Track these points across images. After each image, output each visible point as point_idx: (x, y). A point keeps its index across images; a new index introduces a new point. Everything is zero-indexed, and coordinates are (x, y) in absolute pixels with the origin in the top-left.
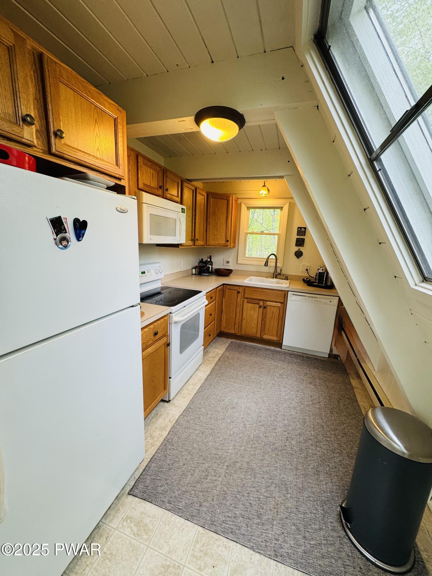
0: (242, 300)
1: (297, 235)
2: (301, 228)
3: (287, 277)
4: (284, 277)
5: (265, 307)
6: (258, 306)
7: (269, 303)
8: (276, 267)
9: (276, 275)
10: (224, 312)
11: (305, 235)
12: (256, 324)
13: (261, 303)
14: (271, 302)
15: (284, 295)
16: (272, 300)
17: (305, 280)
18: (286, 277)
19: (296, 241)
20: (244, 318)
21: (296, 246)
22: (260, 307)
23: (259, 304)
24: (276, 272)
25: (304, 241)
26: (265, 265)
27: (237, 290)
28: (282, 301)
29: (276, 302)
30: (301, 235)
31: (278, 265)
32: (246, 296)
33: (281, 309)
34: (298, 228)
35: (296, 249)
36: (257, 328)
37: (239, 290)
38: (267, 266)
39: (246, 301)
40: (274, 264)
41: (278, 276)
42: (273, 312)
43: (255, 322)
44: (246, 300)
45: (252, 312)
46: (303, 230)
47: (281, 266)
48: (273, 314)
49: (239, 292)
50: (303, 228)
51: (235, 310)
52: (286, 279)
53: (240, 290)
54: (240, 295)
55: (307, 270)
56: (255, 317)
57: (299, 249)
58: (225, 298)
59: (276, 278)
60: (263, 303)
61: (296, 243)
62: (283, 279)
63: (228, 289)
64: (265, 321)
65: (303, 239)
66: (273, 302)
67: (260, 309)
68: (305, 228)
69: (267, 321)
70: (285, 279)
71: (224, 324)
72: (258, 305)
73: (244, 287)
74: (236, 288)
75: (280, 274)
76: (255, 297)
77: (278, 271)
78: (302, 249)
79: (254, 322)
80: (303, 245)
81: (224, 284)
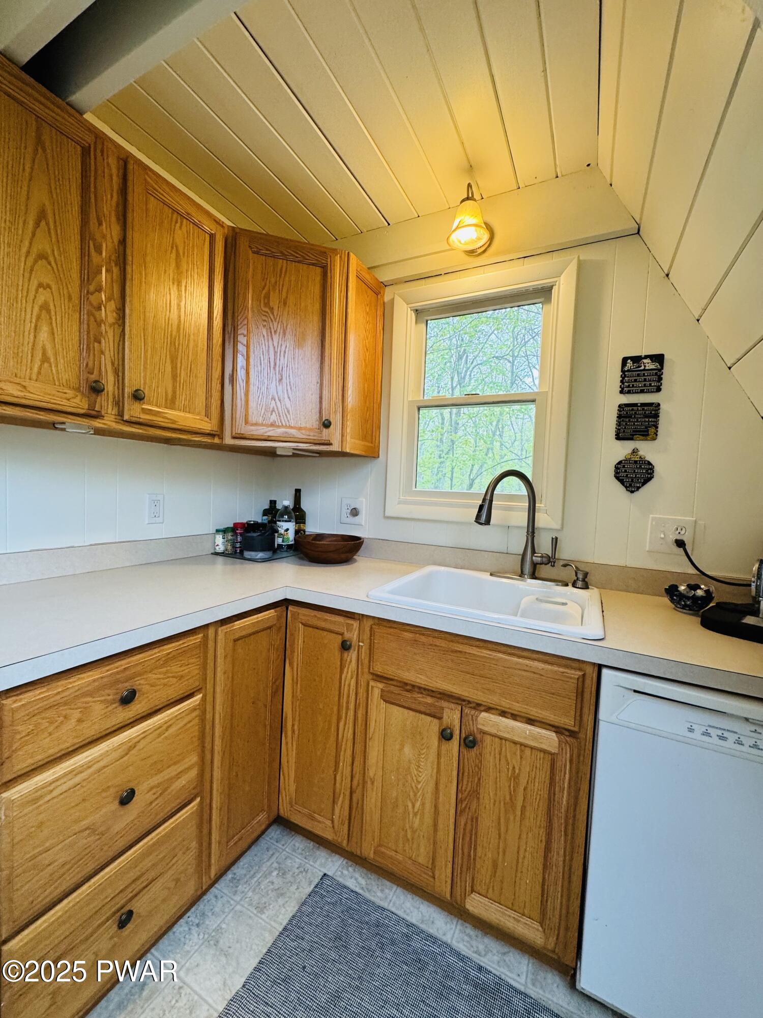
0: (363, 683)
1: (621, 392)
2: (637, 359)
3: (586, 575)
4: (569, 574)
5: (470, 742)
6: (434, 727)
7: (488, 721)
8: (532, 530)
9: (534, 565)
10: (289, 733)
11: (659, 390)
12: (428, 820)
13: (452, 716)
14: (503, 714)
15: (572, 685)
16: (505, 704)
17: (682, 596)
18: (580, 576)
19: (619, 417)
20: (371, 773)
21: (618, 438)
22: (446, 735)
23: (440, 718)
24: (533, 552)
25: (656, 416)
26: (478, 519)
27: (342, 634)
28: (568, 721)
29: (530, 721)
30: (642, 392)
31: (542, 520)
32: (379, 669)
33: (559, 764)
34: (625, 360)
35: (623, 450)
36: (435, 843)
37: (347, 635)
38: (488, 522)
39: (377, 693)
40: (521, 518)
41: (545, 570)
42: (515, 778)
43: (423, 804)
44: (377, 688)
45: (407, 750)
46: (649, 365)
47: (556, 525)
48: (517, 784)
49: (345, 646)
50: (646, 357)
51: (333, 729)
52: (580, 584)
53: (353, 636)
54: (353, 655)
55: (680, 544)
56: (423, 777)
57: (635, 451)
58: (291, 664)
59: (533, 576)
60: (457, 716)
61: (619, 424)
62: (567, 585)
63: (304, 625)
64: (475, 820)
65: (651, 404)
66: (514, 717)
67: (445, 746)
68: (659, 359)
69: (487, 822)
70: (574, 585)
71: (289, 784)
72: (436, 721)
73: (370, 622)
74: (334, 623)
75: (550, 560)
76: (421, 680)
77: (544, 546)
78: (647, 450)
79: (418, 805)
80: (652, 430)
81: (286, 603)
